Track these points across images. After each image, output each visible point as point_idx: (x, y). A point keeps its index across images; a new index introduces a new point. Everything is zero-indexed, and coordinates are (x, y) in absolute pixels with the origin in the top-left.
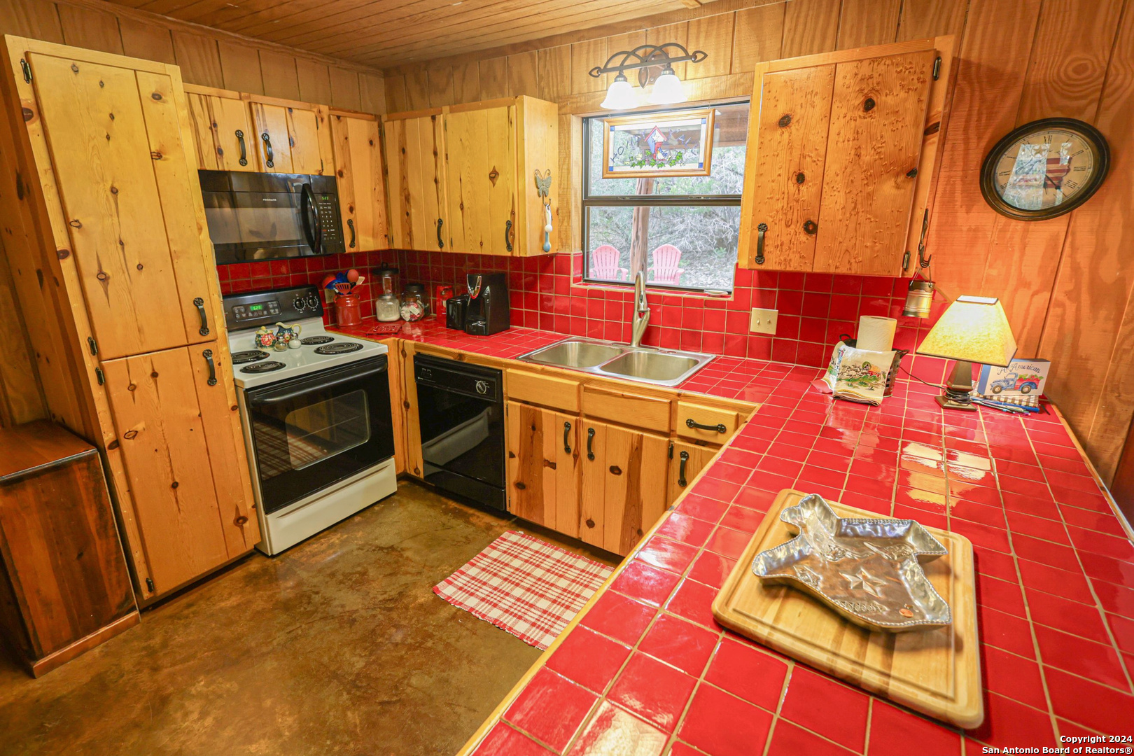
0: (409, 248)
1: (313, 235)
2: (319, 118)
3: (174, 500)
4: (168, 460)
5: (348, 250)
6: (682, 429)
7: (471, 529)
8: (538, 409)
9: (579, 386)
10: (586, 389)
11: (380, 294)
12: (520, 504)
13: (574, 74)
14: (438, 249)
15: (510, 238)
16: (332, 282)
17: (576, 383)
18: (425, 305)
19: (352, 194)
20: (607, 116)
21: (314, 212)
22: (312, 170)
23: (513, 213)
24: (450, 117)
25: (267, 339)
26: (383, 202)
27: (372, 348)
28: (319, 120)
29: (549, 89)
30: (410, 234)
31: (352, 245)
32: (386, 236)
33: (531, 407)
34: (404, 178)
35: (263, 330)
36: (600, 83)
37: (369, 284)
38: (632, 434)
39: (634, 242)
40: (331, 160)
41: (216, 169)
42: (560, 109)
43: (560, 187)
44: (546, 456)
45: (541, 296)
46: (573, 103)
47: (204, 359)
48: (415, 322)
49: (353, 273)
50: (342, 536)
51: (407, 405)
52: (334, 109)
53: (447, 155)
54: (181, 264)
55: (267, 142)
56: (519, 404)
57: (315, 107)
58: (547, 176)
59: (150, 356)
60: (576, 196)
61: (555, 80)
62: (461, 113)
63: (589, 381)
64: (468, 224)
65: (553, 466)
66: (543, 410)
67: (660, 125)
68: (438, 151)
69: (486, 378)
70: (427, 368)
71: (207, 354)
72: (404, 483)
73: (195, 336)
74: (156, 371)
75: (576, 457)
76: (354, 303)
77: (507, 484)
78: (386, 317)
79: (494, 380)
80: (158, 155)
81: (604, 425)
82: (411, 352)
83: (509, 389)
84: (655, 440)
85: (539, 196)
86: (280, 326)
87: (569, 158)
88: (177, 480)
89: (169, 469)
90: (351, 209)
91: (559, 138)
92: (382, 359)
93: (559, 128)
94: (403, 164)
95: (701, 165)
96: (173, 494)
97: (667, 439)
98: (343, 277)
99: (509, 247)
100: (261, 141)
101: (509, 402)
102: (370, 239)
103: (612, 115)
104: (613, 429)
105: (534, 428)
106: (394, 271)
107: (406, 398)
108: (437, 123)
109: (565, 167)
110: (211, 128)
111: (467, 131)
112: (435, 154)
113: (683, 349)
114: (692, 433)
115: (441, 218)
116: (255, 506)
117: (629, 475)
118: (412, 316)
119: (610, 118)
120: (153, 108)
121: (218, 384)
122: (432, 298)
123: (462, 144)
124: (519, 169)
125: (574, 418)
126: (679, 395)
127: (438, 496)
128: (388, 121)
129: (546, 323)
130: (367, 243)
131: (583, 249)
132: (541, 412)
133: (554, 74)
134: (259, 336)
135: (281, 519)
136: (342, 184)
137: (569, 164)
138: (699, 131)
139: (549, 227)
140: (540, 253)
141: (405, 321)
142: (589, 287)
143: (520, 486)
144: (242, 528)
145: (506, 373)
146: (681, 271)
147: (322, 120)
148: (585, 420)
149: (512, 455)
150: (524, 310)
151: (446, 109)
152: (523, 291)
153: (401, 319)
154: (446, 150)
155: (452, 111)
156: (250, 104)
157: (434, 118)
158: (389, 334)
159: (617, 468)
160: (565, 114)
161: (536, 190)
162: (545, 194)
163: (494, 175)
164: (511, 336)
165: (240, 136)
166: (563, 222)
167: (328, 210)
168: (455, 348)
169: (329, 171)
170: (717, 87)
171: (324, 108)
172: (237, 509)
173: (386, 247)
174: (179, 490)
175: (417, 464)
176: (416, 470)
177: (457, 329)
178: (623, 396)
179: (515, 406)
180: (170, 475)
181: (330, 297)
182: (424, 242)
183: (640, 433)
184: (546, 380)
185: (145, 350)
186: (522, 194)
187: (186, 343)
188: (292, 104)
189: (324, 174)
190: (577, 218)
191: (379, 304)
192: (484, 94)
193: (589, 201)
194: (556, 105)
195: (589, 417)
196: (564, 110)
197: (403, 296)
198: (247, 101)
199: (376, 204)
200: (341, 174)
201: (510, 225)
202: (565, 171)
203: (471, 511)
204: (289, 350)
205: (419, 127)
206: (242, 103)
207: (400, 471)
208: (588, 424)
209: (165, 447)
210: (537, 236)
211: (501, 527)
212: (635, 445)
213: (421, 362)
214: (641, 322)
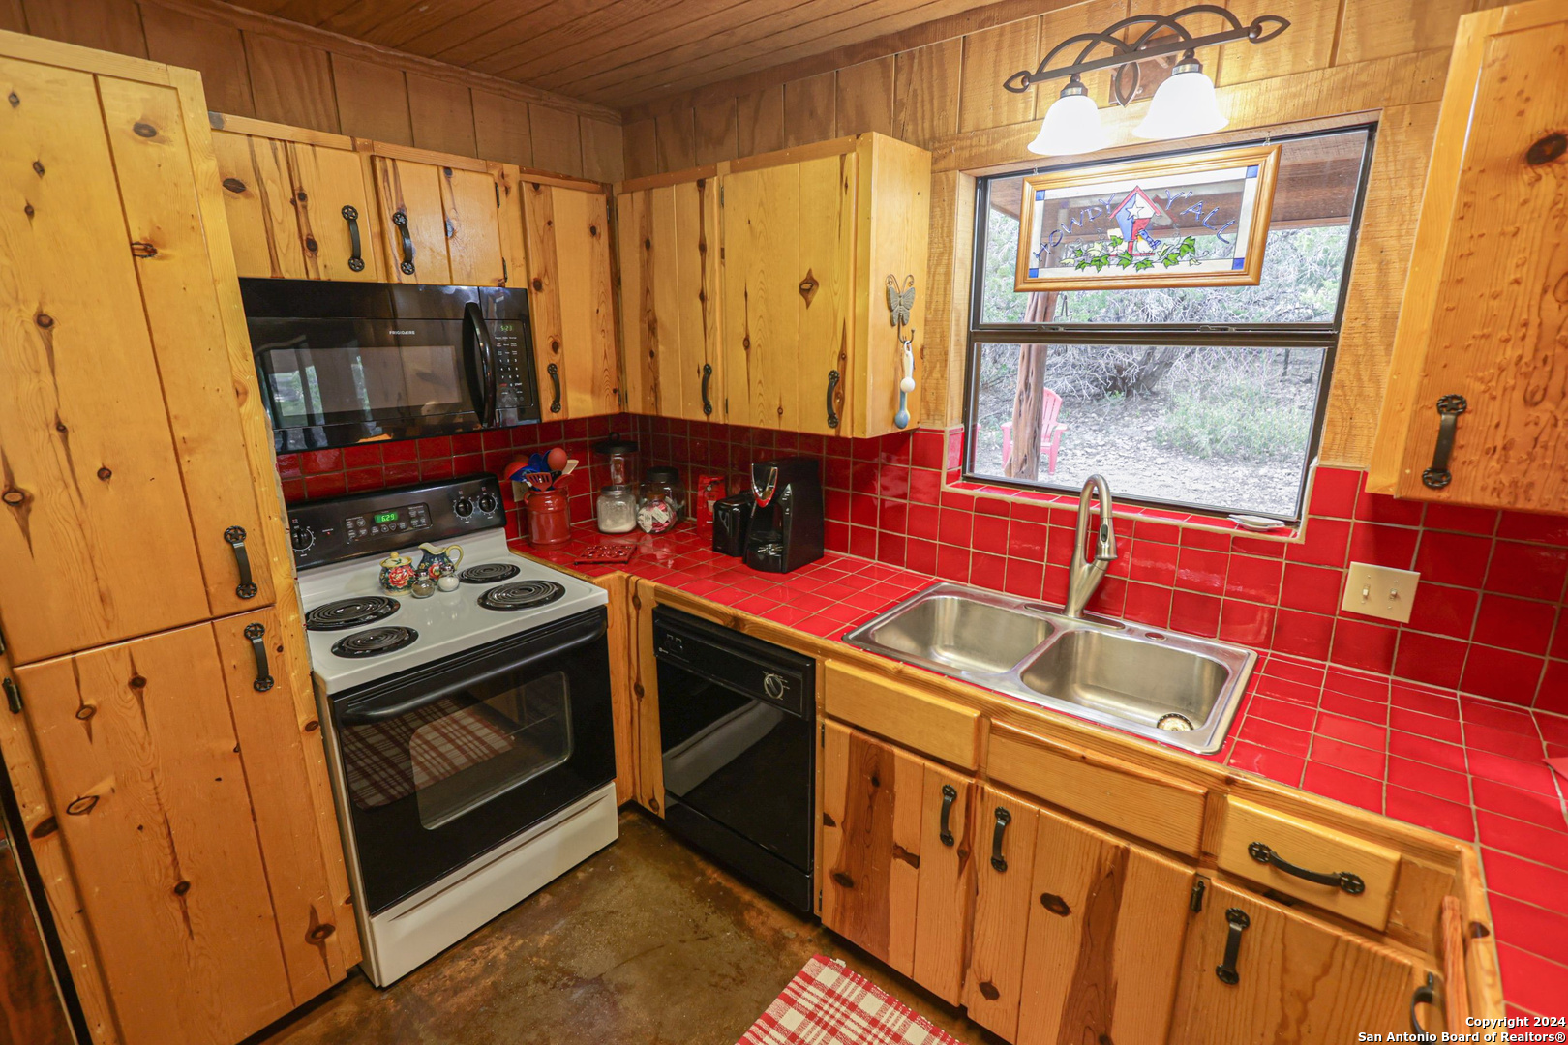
0: (653, 413)
1: (483, 392)
2: (501, 188)
3: (179, 916)
4: (166, 843)
5: (547, 416)
6: (1233, 855)
7: (746, 944)
8: (886, 746)
9: (979, 720)
10: (994, 729)
11: (605, 485)
12: (842, 909)
13: (967, 94)
14: (702, 417)
15: (836, 402)
16: (520, 472)
17: (975, 713)
18: (679, 503)
19: (556, 318)
20: (1030, 172)
21: (483, 353)
22: (488, 280)
23: (843, 357)
24: (730, 179)
25: (399, 576)
26: (612, 333)
27: (583, 593)
28: (501, 189)
29: (916, 124)
30: (655, 388)
31: (555, 408)
32: (615, 391)
33: (873, 741)
34: (647, 292)
35: (394, 559)
36: (1021, 106)
37: (589, 467)
38: (1102, 842)
39: (1021, 394)
40: (522, 262)
41: (304, 277)
42: (935, 161)
43: (928, 308)
44: (899, 837)
45: (883, 501)
46: (962, 148)
47: (246, 643)
48: (661, 534)
49: (557, 454)
50: (512, 941)
51: (640, 691)
52: (529, 172)
53: (722, 250)
54: (198, 465)
55: (403, 229)
56: (848, 730)
57: (494, 167)
58: (907, 288)
59: (129, 647)
60: (958, 325)
61: (927, 107)
62: (750, 174)
63: (1003, 712)
64: (756, 375)
65: (914, 861)
66: (897, 751)
67: (1144, 185)
68: (708, 242)
69: (783, 671)
70: (675, 635)
71: (254, 631)
72: (633, 817)
73: (228, 600)
74: (142, 674)
75: (965, 855)
76: (559, 505)
77: (816, 867)
78: (616, 523)
79: (799, 676)
80: (149, 250)
81: (1034, 807)
82: (649, 602)
83: (829, 698)
84: (1160, 867)
85: (893, 325)
86: (426, 552)
87: (950, 253)
88: (187, 878)
89: (170, 859)
90: (555, 346)
91: (932, 217)
92: (597, 616)
93: (932, 198)
94: (647, 266)
95: (1238, 263)
96: (176, 905)
97: (1190, 871)
98: (540, 461)
99: (833, 420)
100: (391, 228)
101: (828, 722)
102: (588, 398)
103: (1041, 170)
104: (1056, 821)
105: (876, 781)
106: (629, 446)
107: (638, 679)
108: (706, 191)
109: (941, 270)
110: (293, 202)
111: (761, 204)
112: (702, 248)
113: (1175, 628)
114: (1263, 875)
115: (710, 362)
116: (352, 900)
117: (1087, 923)
118: (656, 524)
119: (1036, 176)
120: (135, 152)
121: (277, 687)
122: (690, 491)
123: (751, 229)
124: (859, 273)
125: (966, 780)
126: (1229, 781)
127: (689, 853)
128: (624, 193)
129: (891, 551)
130: (581, 404)
131: (965, 419)
132: (893, 754)
133: (927, 97)
134: (386, 570)
135: (397, 922)
136: (539, 303)
137: (949, 265)
138: (1240, 194)
139: (908, 383)
140: (889, 430)
141: (645, 533)
142: (977, 493)
143: (842, 879)
144: (322, 947)
145: (824, 667)
146: (1062, 427)
147: (507, 190)
148: (988, 788)
149: (828, 821)
150: (850, 524)
151: (724, 166)
152: (850, 491)
153: (638, 528)
154: (722, 241)
155: (734, 170)
156: (372, 158)
157: (701, 184)
158: (614, 564)
159: (1059, 901)
160: (946, 171)
161: (886, 313)
162: (902, 322)
163: (808, 287)
164: (827, 575)
165: (350, 215)
166: (931, 373)
167: (510, 349)
168: (726, 603)
169: (517, 281)
170: (1295, 95)
171: (512, 171)
172: (313, 913)
173: (616, 410)
174: (191, 898)
175: (655, 792)
176: (652, 801)
177: (731, 554)
178: (1083, 759)
179: (839, 732)
180: (171, 872)
181: (521, 492)
182: (679, 404)
183: (1122, 843)
184: (907, 697)
185: (116, 636)
186: (862, 321)
187: (208, 616)
188: (453, 160)
189: (508, 285)
190: (958, 364)
191: (603, 504)
192: (791, 138)
193: (980, 333)
194: (929, 154)
195: (996, 783)
196: (942, 164)
197: (643, 489)
198: (366, 155)
199: (600, 336)
200: (538, 285)
201: (836, 380)
202: (940, 278)
203: (747, 896)
204: (437, 594)
205: (676, 200)
206: (355, 156)
207: (625, 800)
208: (997, 798)
209: (160, 819)
210: (884, 399)
211: (803, 943)
212: (1108, 865)
213: (668, 622)
214: (1090, 569)
